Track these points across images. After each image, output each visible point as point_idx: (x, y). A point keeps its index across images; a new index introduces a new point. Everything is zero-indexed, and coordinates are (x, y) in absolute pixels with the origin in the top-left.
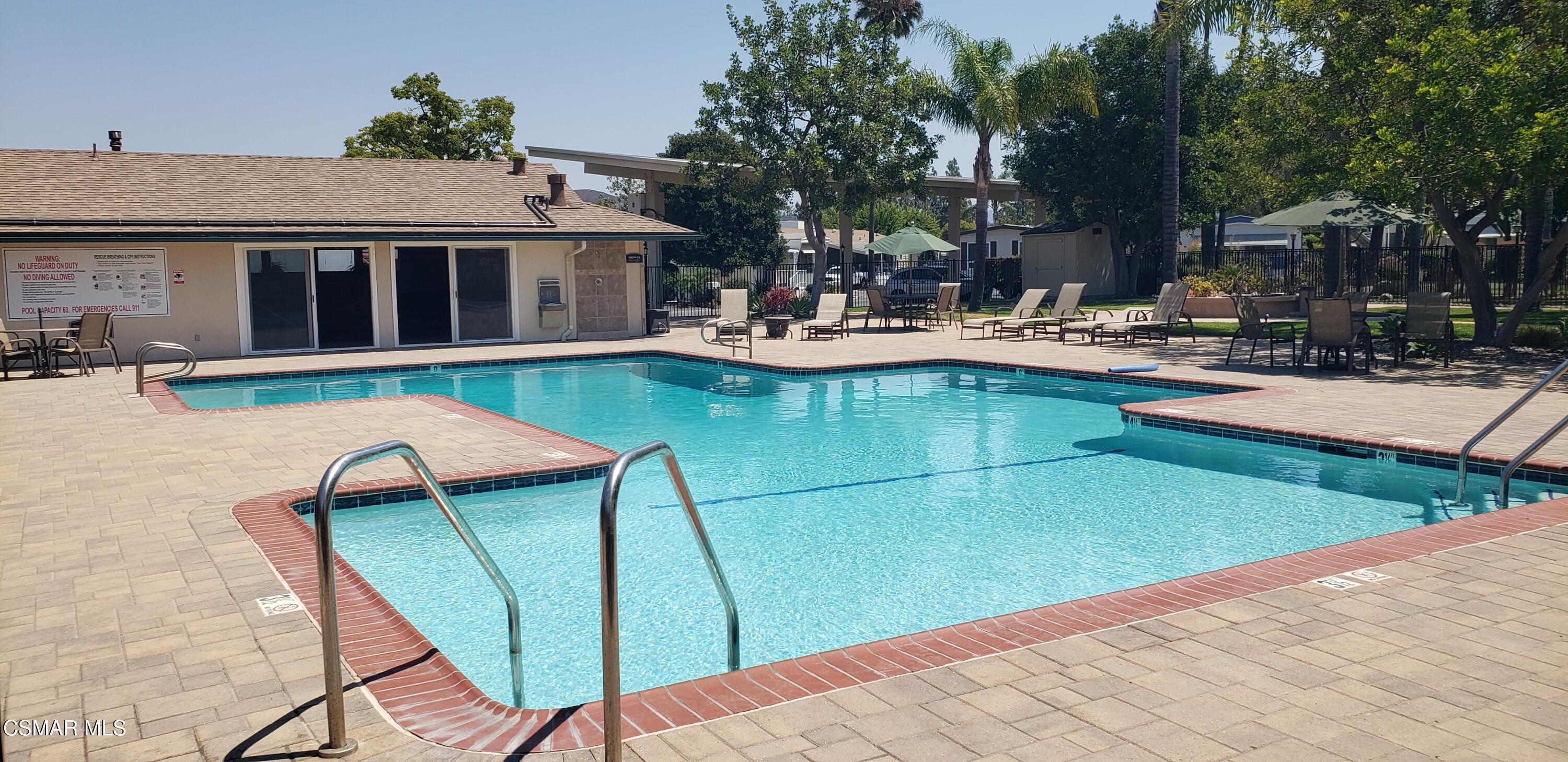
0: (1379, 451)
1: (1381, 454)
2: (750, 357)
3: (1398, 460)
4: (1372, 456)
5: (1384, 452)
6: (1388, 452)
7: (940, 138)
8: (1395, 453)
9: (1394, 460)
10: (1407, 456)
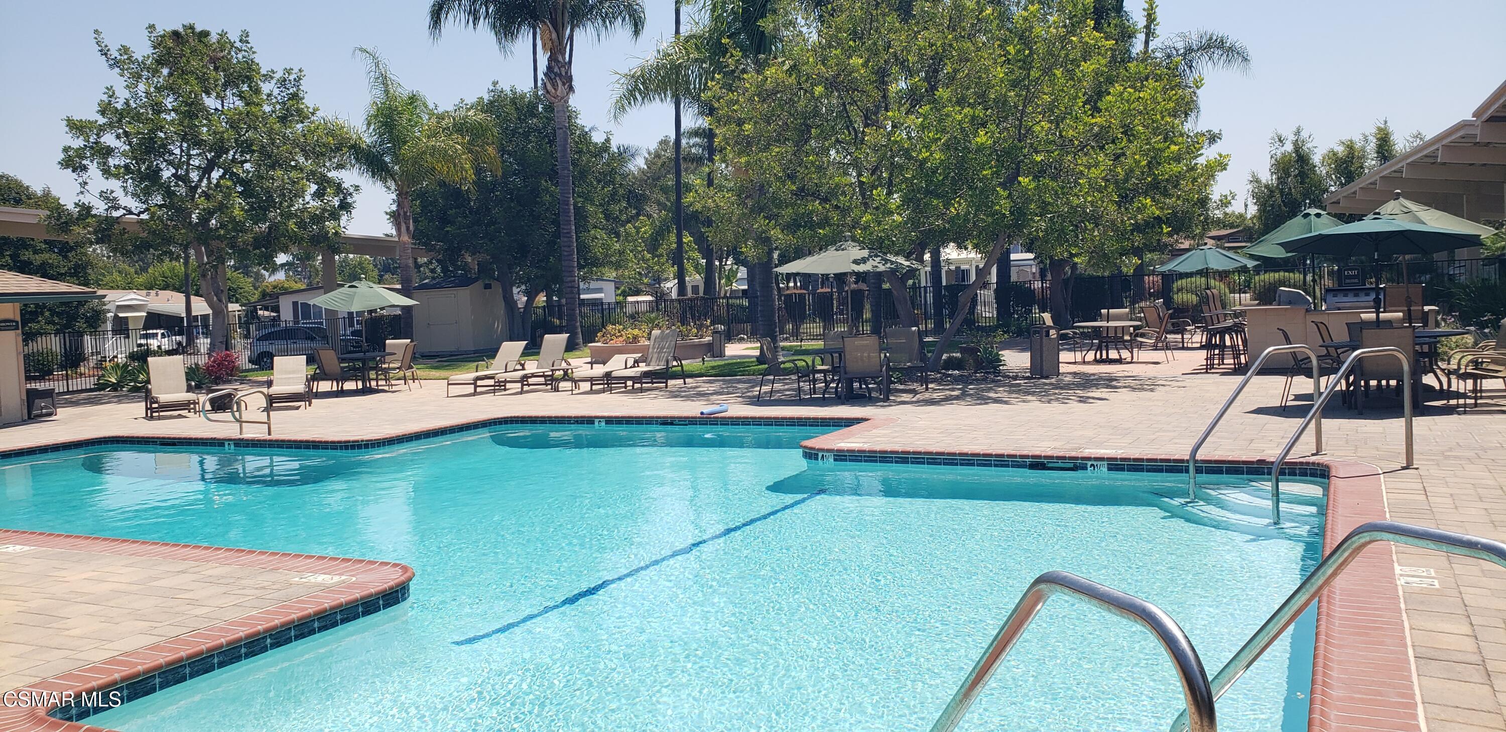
0: (1089, 463)
1: (1092, 465)
2: (269, 434)
3: (1109, 469)
4: (1084, 468)
5: (1095, 463)
6: (1099, 463)
7: (357, 188)
8: (1106, 463)
9: (1105, 469)
10: (1116, 465)
